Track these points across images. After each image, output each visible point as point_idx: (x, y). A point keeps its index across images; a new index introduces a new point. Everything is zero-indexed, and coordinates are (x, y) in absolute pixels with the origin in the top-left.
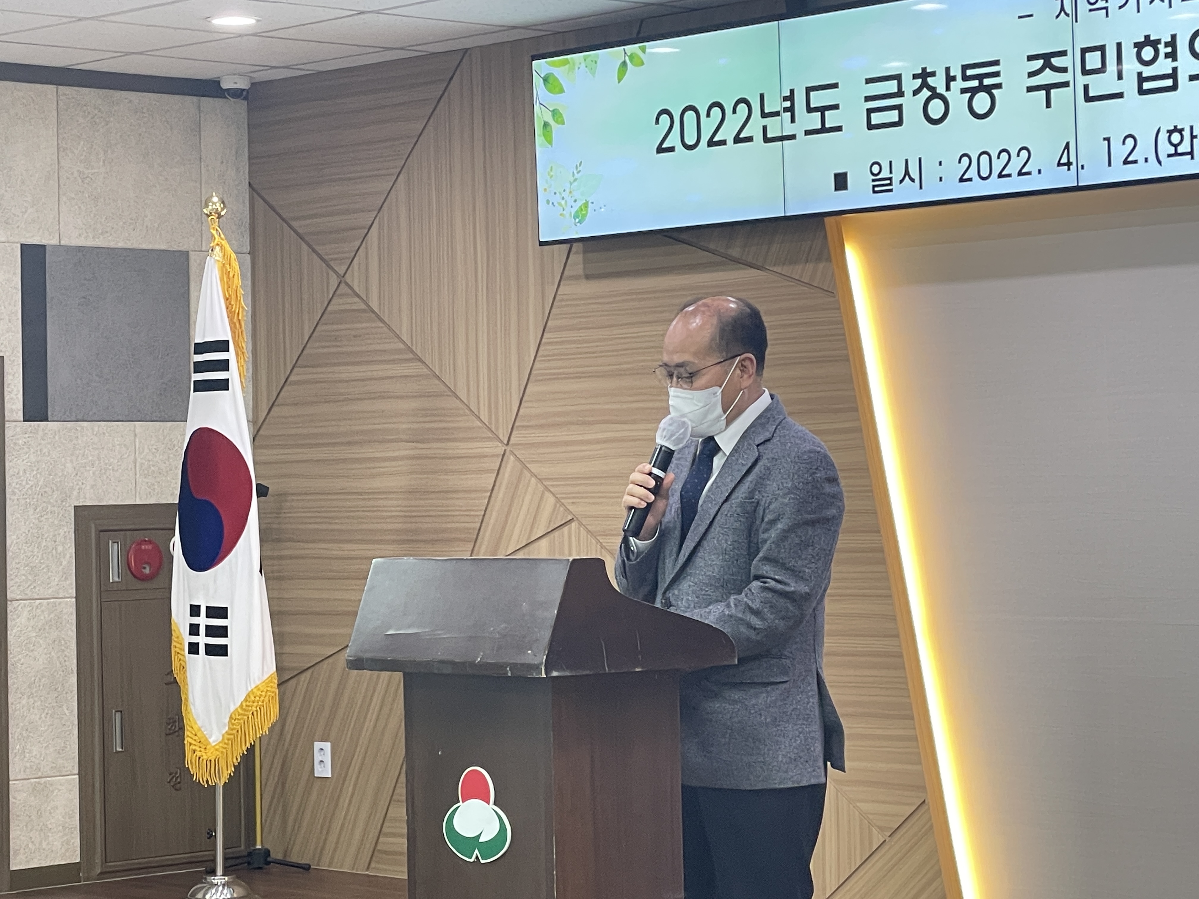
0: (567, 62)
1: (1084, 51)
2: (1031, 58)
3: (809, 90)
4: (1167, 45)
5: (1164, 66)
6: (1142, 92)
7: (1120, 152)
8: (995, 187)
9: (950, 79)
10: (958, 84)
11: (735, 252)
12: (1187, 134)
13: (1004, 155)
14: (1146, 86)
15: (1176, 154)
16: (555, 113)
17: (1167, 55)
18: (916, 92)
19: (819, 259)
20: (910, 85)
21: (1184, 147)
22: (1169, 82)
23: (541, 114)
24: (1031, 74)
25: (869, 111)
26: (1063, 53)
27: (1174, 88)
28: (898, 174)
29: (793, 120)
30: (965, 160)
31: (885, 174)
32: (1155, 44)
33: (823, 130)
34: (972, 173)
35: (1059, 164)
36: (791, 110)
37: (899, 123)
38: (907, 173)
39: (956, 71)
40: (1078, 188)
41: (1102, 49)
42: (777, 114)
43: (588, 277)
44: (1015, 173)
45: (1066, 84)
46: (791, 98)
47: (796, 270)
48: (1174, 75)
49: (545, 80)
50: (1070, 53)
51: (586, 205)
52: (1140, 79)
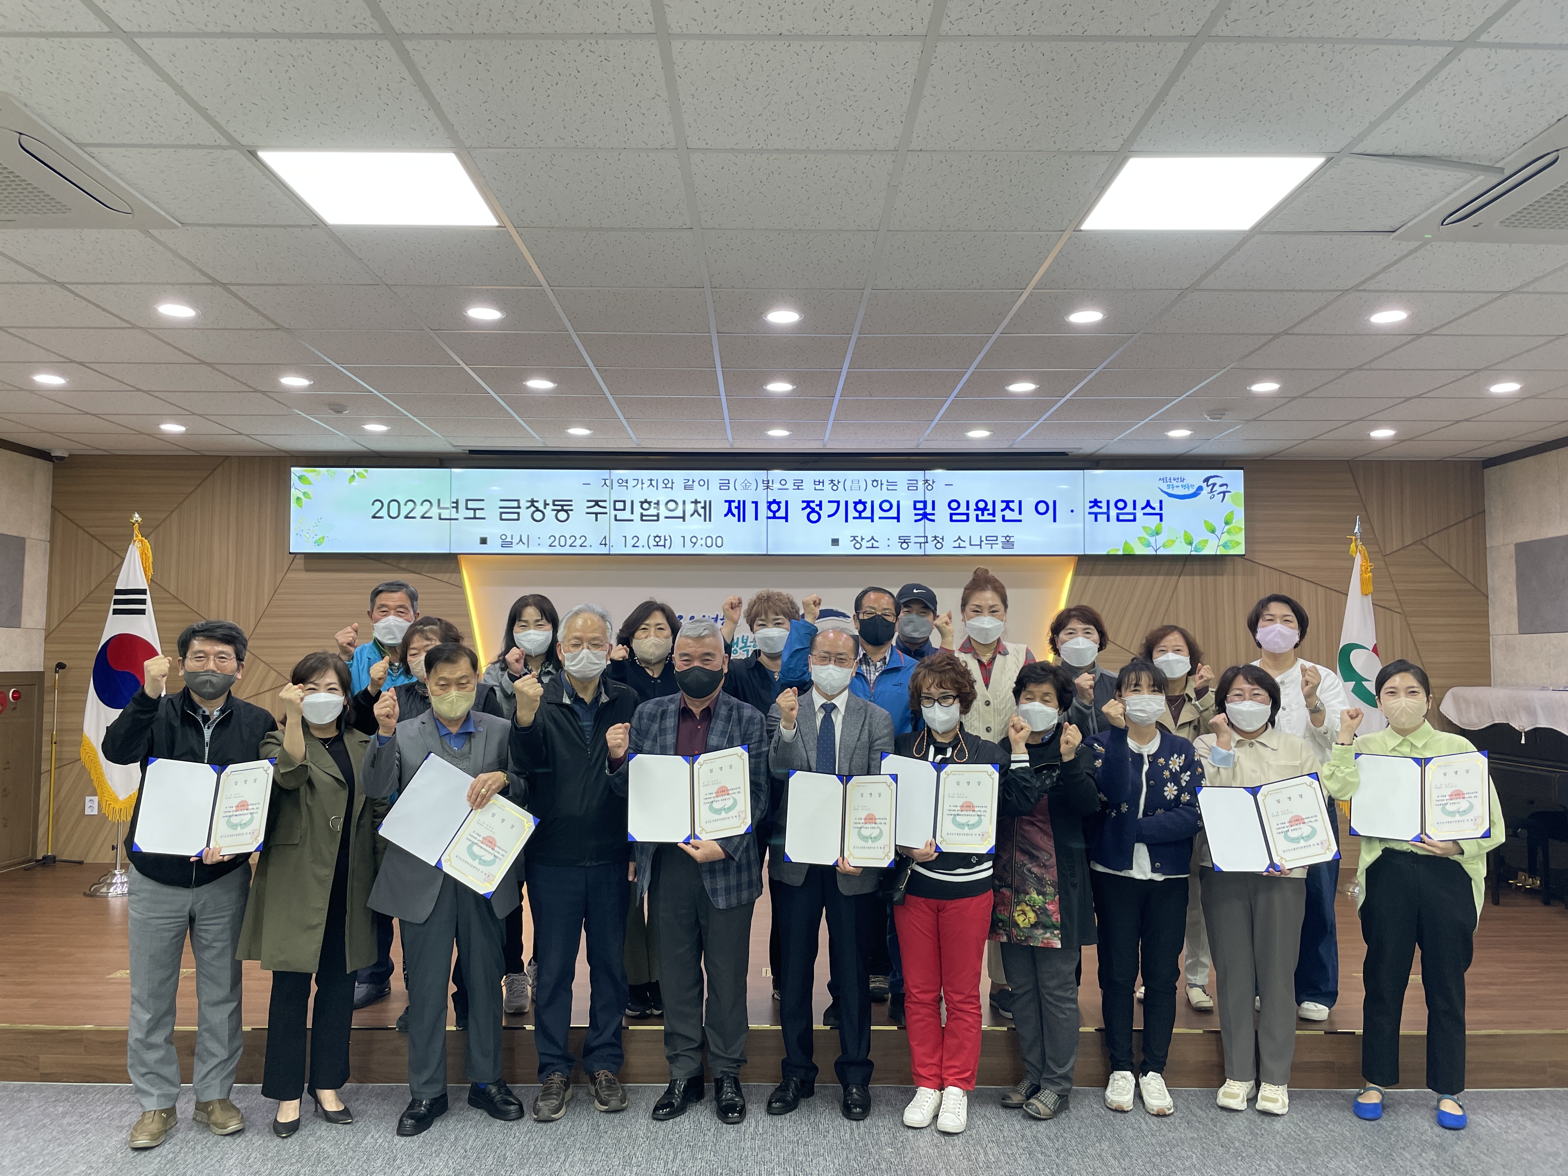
0: (316, 471)
1: (615, 502)
2: (588, 501)
3: (467, 500)
4: (655, 504)
5: (653, 511)
6: (642, 520)
7: (631, 542)
8: (567, 550)
9: (546, 504)
10: (551, 507)
11: (403, 565)
12: (663, 538)
13: (573, 538)
14: (644, 518)
15: (657, 545)
16: (305, 494)
17: (655, 508)
18: (528, 508)
20: (524, 504)
21: (662, 543)
22: (655, 518)
24: (588, 507)
25: (501, 513)
26: (605, 501)
27: (658, 520)
28: (516, 540)
29: (457, 512)
30: (553, 538)
31: (509, 539)
32: (649, 503)
33: (475, 518)
35: (601, 544)
36: (457, 508)
37: (518, 519)
38: (521, 540)
39: (550, 501)
40: (609, 555)
41: (624, 502)
42: (447, 508)
43: (307, 570)
44: (578, 546)
45: (606, 513)
46: (457, 502)
47: (439, 576)
48: (658, 515)
49: (300, 478)
50: (608, 501)
51: (323, 538)
52: (642, 515)
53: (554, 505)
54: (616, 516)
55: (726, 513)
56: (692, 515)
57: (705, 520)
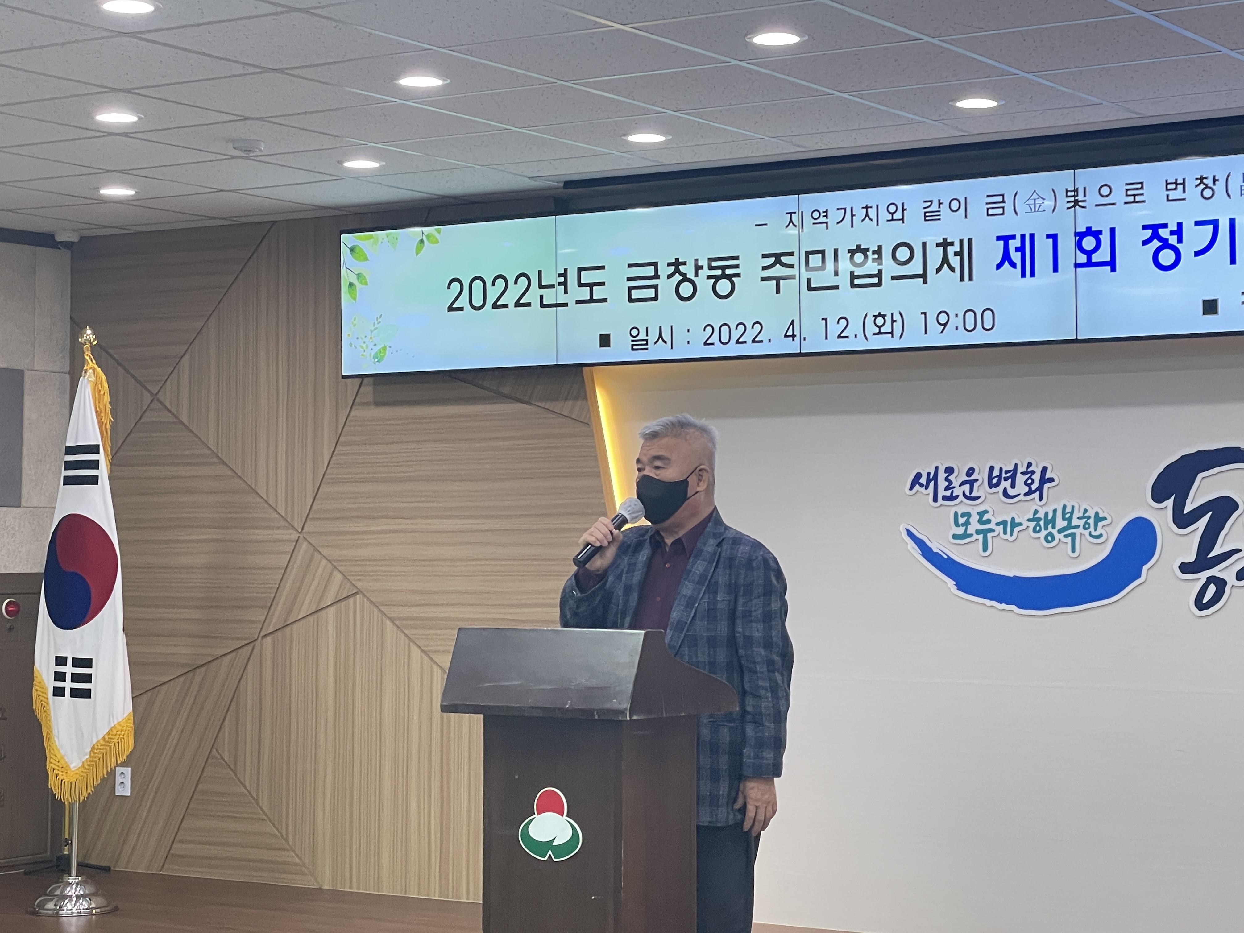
19: (576, 398)
23: (346, 277)
34: (715, 339)
40: (800, 355)
53: (711, 268)
54: (809, 280)
55: (998, 262)
56: (938, 270)
57: (962, 279)
